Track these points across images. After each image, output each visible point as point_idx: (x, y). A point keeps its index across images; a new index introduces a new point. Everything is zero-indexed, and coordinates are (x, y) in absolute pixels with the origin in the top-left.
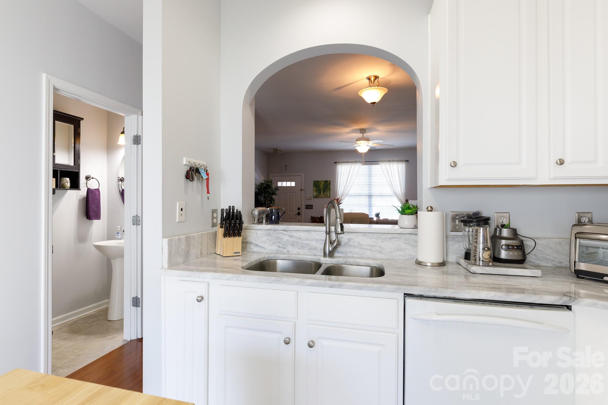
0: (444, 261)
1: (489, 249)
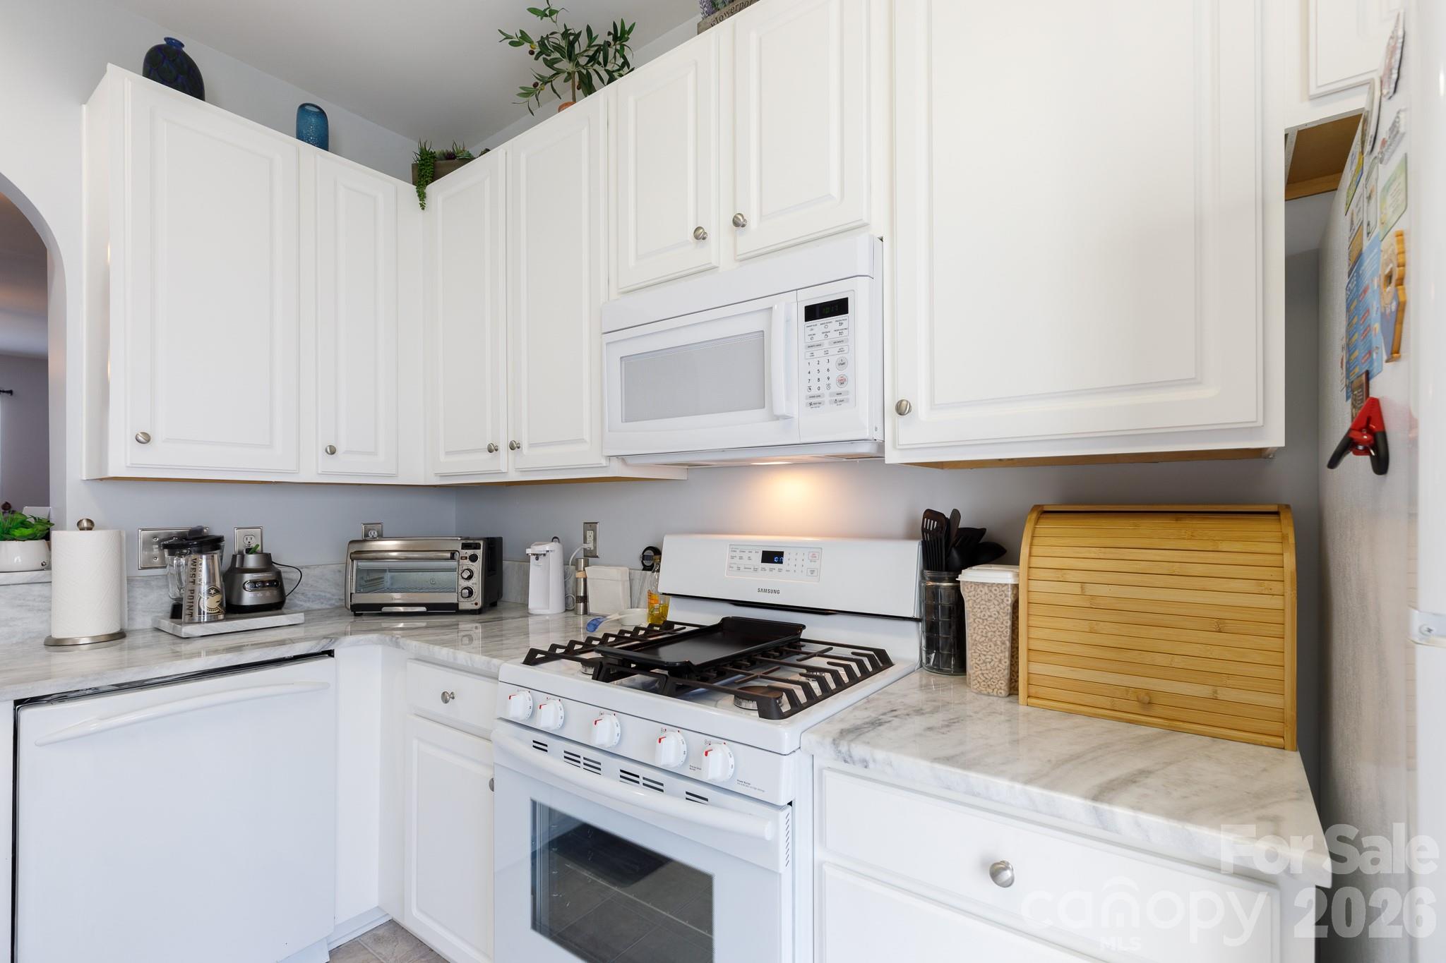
0: (121, 629)
1: (217, 591)
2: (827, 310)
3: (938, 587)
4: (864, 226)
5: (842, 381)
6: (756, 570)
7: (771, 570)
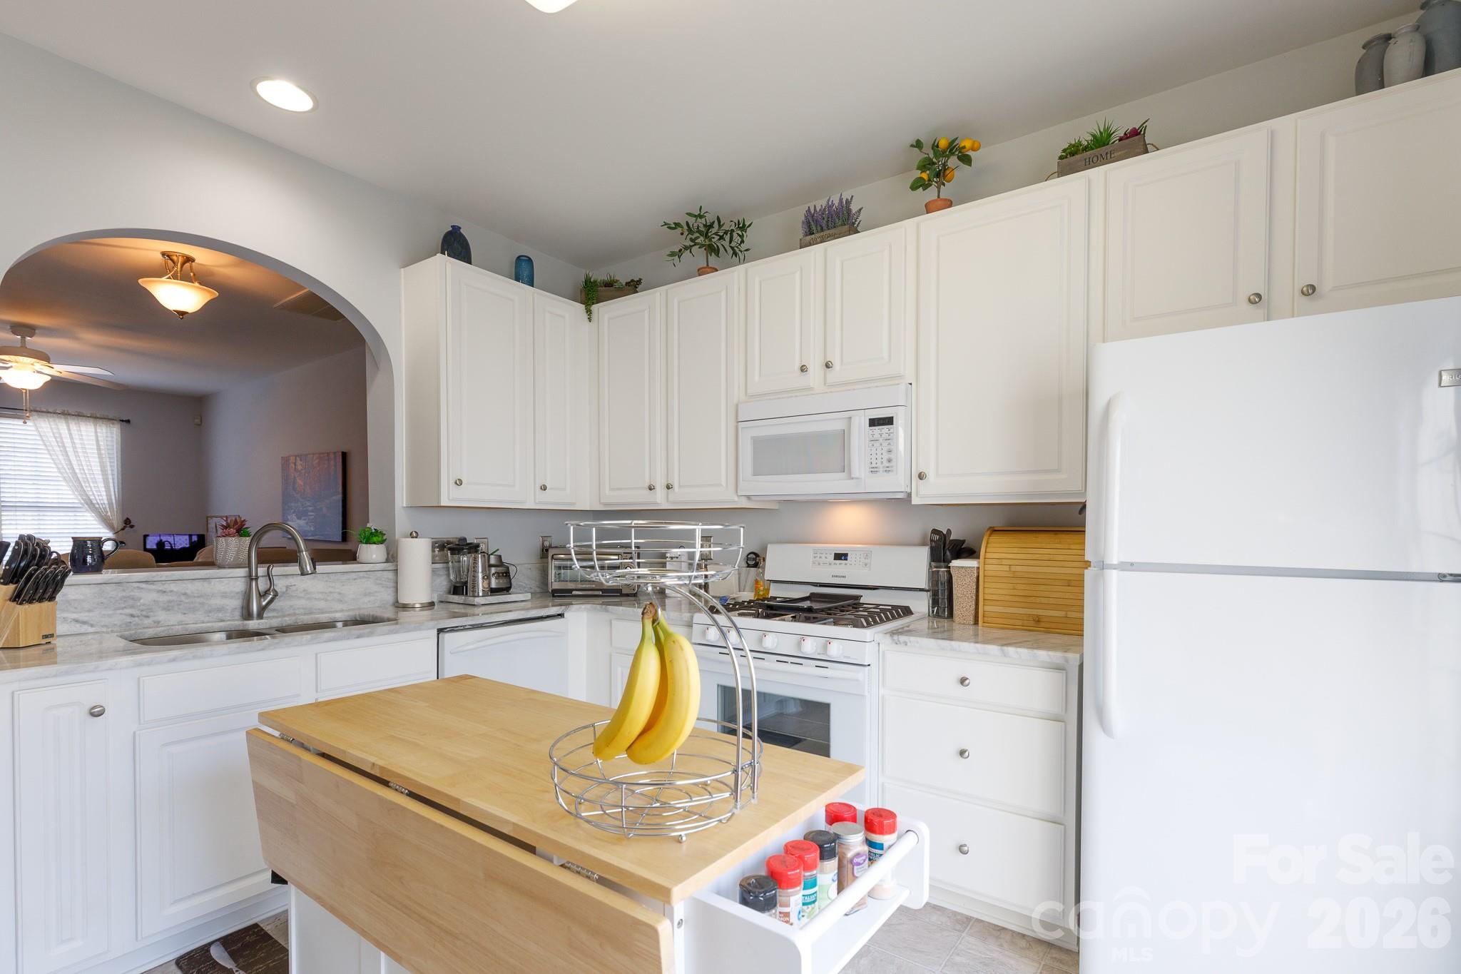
1: (487, 577)
2: (881, 422)
3: (938, 571)
4: (900, 377)
5: (889, 461)
6: (830, 564)
7: (840, 564)
